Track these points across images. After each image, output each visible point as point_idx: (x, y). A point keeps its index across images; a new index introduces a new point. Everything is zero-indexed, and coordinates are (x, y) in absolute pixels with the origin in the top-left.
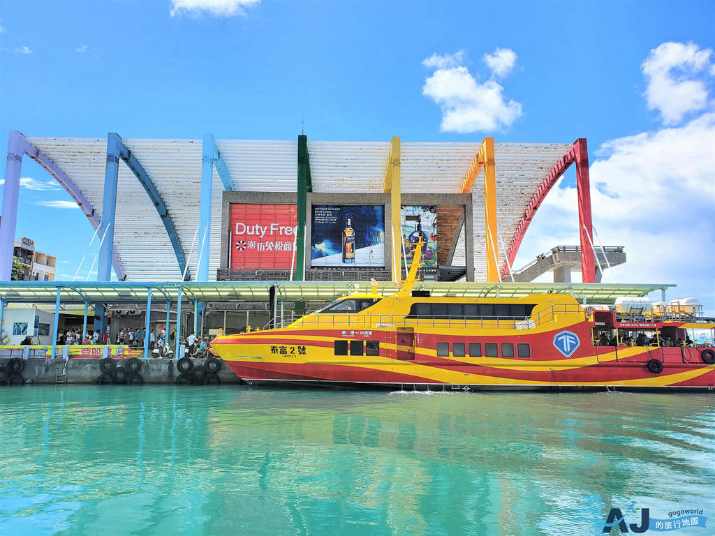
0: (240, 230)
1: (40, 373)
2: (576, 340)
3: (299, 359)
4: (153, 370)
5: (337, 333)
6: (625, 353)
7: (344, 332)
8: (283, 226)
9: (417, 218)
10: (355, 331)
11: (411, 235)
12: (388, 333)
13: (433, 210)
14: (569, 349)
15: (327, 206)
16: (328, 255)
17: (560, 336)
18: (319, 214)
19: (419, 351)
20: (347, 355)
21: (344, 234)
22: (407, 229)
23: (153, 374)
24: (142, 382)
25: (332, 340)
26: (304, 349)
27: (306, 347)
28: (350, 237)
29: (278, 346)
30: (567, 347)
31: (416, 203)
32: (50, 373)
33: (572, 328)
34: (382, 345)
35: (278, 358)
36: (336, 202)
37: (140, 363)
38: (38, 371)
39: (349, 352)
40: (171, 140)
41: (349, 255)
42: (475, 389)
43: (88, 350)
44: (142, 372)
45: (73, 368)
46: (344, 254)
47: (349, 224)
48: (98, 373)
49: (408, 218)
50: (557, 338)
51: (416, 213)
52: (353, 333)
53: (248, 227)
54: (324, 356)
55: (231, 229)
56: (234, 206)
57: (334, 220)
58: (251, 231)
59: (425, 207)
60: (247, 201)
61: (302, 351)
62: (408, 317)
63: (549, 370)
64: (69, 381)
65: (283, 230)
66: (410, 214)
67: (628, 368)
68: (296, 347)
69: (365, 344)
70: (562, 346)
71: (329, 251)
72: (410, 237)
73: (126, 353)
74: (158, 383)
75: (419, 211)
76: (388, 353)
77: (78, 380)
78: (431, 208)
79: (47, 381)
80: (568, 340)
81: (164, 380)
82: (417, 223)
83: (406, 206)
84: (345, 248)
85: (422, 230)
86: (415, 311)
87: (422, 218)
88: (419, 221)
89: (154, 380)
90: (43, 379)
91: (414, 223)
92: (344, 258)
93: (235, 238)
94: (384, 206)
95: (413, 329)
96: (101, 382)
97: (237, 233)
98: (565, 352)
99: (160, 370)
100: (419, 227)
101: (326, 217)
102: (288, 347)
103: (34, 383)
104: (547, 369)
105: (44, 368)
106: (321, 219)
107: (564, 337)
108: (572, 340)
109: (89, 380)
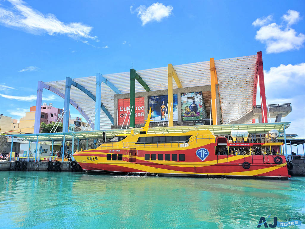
0: (121, 110)
1: (31, 166)
2: (207, 152)
3: (95, 162)
4: (64, 166)
5: (108, 151)
6: (232, 159)
7: (110, 151)
8: (137, 106)
9: (193, 98)
10: (114, 150)
11: (190, 106)
12: (126, 150)
13: (200, 94)
14: (203, 157)
15: (154, 97)
16: (155, 117)
17: (199, 150)
18: (151, 100)
19: (138, 158)
20: (111, 160)
21: (161, 108)
22: (188, 103)
23: (64, 167)
24: (60, 171)
25: (106, 154)
26: (97, 158)
27: (98, 157)
28: (164, 109)
29: (89, 156)
30: (202, 156)
31: (192, 91)
32: (34, 167)
33: (205, 147)
34: (124, 156)
35: (89, 162)
36: (157, 95)
37: (60, 163)
38: (30, 166)
39: (111, 159)
40: (87, 77)
41: (163, 117)
42: (161, 175)
43: (46, 158)
44: (61, 167)
45: (40, 165)
46: (161, 117)
47: (163, 103)
48: (47, 167)
49: (189, 98)
50: (198, 151)
51: (192, 96)
52: (113, 151)
53: (124, 108)
54: (103, 161)
55: (118, 109)
56: (119, 100)
57: (157, 102)
58: (125, 109)
59: (196, 93)
60: (123, 98)
61: (96, 159)
62: (136, 143)
63: (194, 167)
64: (39, 170)
65: (137, 108)
66: (190, 96)
67: (234, 166)
68: (94, 157)
69: (117, 155)
70: (200, 156)
71: (155, 116)
72: (190, 107)
73: (57, 159)
74: (65, 171)
75: (193, 95)
76: (126, 159)
77: (42, 169)
78: (199, 93)
79: (33, 169)
80: (203, 153)
81: (68, 170)
82: (193, 100)
83: (187, 93)
84: (162, 114)
85: (195, 103)
86: (140, 141)
87: (195, 98)
88: (194, 99)
89: (65, 170)
90: (32, 169)
91: (191, 100)
92: (162, 118)
93: (120, 113)
94: (177, 94)
95: (136, 148)
96: (48, 170)
97: (120, 111)
98: (201, 158)
99: (66, 166)
100: (194, 102)
101: (154, 101)
102: (92, 157)
103: (29, 170)
104: (193, 166)
105: (32, 165)
106: (152, 102)
107: (201, 151)
108: (205, 152)
109: (45, 169)
